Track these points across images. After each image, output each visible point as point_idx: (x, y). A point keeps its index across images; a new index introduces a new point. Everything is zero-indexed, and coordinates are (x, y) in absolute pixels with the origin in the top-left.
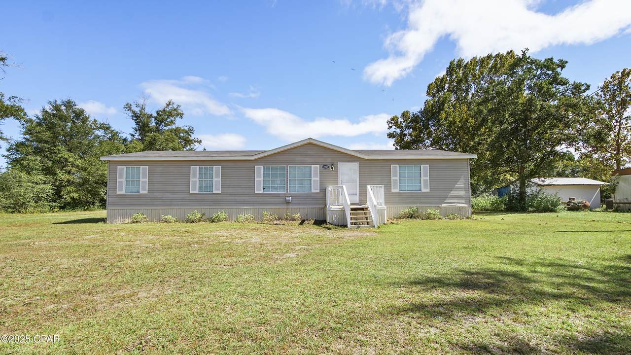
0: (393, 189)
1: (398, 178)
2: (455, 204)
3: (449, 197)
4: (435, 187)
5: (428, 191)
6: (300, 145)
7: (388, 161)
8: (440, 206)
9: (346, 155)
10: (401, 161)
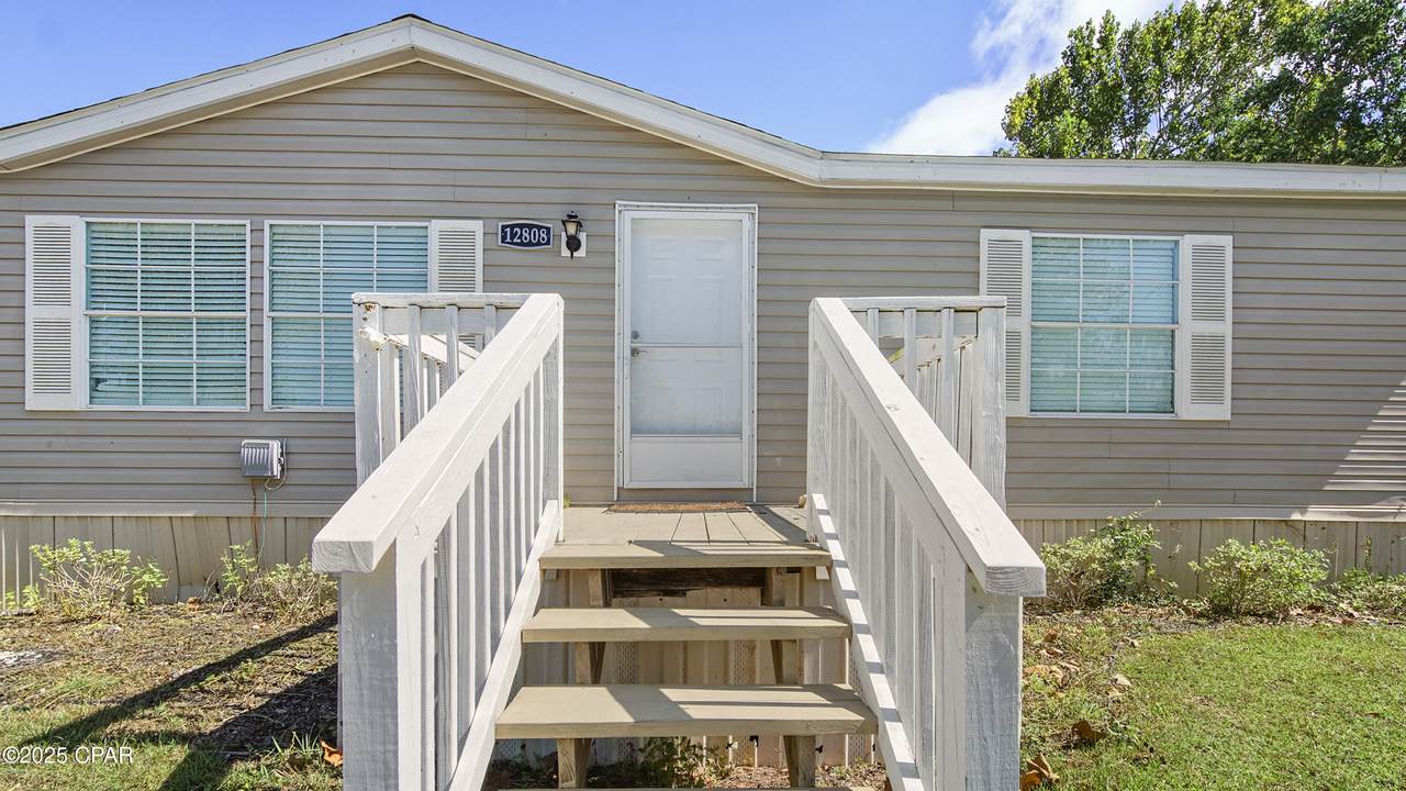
1: (1022, 325)
2: (1391, 503)
3: (1354, 455)
4: (1269, 392)
5: (1222, 412)
6: (342, 71)
7: (959, 204)
8: (1296, 516)
9: (674, 153)
10: (1050, 206)
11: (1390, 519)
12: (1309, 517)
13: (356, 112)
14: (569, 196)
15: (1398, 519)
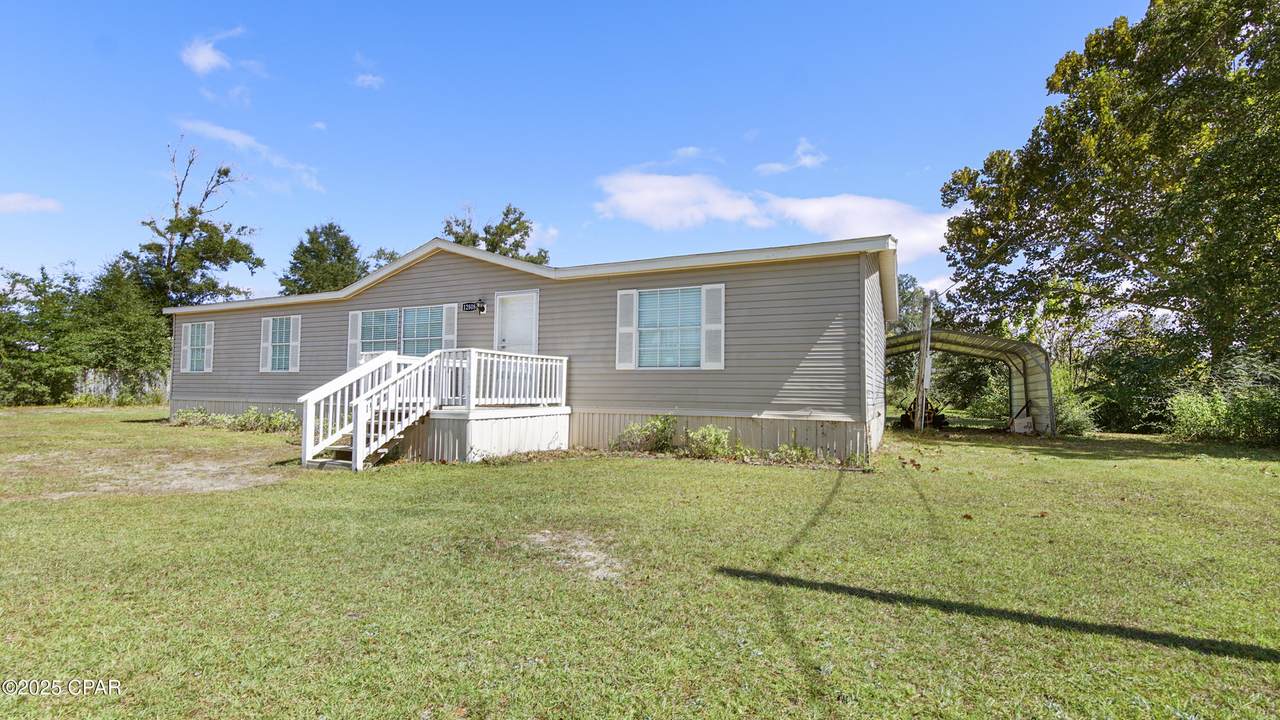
0: (620, 361)
1: (633, 330)
2: (806, 411)
3: (787, 386)
4: (744, 356)
5: (720, 366)
6: (423, 257)
7: (612, 281)
8: (755, 416)
9: (515, 272)
10: (647, 278)
11: (805, 419)
12: (762, 416)
13: (425, 270)
14: (481, 291)
15: (810, 419)
